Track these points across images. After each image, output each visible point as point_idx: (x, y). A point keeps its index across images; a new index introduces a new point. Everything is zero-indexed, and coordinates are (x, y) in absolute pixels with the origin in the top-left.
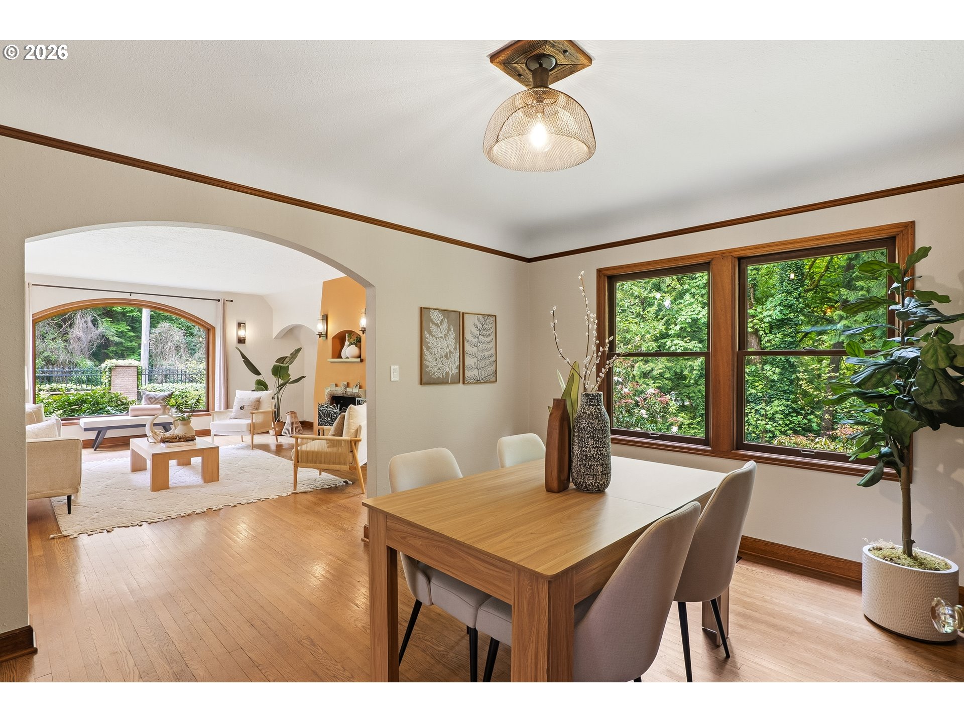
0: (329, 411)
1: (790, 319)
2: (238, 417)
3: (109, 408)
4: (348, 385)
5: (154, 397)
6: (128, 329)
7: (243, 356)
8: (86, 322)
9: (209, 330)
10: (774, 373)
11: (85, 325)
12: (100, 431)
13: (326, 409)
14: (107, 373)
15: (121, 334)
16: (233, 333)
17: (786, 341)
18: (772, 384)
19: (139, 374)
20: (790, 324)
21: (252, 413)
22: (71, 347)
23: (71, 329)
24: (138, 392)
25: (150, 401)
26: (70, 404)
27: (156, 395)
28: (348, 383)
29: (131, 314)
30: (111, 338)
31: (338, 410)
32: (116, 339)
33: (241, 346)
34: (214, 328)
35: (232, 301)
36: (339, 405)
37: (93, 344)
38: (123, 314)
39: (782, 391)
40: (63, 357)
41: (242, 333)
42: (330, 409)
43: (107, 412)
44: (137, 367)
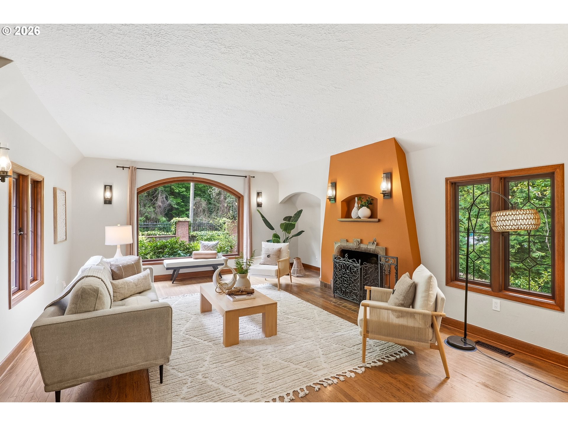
0: (348, 264)
2: (266, 263)
3: (180, 252)
4: (361, 242)
5: (207, 245)
6: (181, 201)
7: (263, 217)
8: (163, 198)
9: (239, 197)
11: (162, 200)
12: (176, 269)
13: (344, 262)
14: (174, 225)
15: (178, 204)
16: (254, 200)
19: (190, 226)
21: (279, 262)
22: (156, 211)
23: (156, 201)
24: (189, 236)
25: (205, 248)
26: (158, 249)
27: (208, 244)
28: (361, 240)
29: (182, 194)
30: (174, 206)
31: (358, 265)
32: (176, 206)
33: (259, 208)
34: (243, 196)
35: (254, 177)
36: (360, 260)
37: (166, 209)
38: (179, 193)
40: (153, 216)
41: (260, 200)
42: (348, 263)
43: (178, 254)
44: (188, 222)
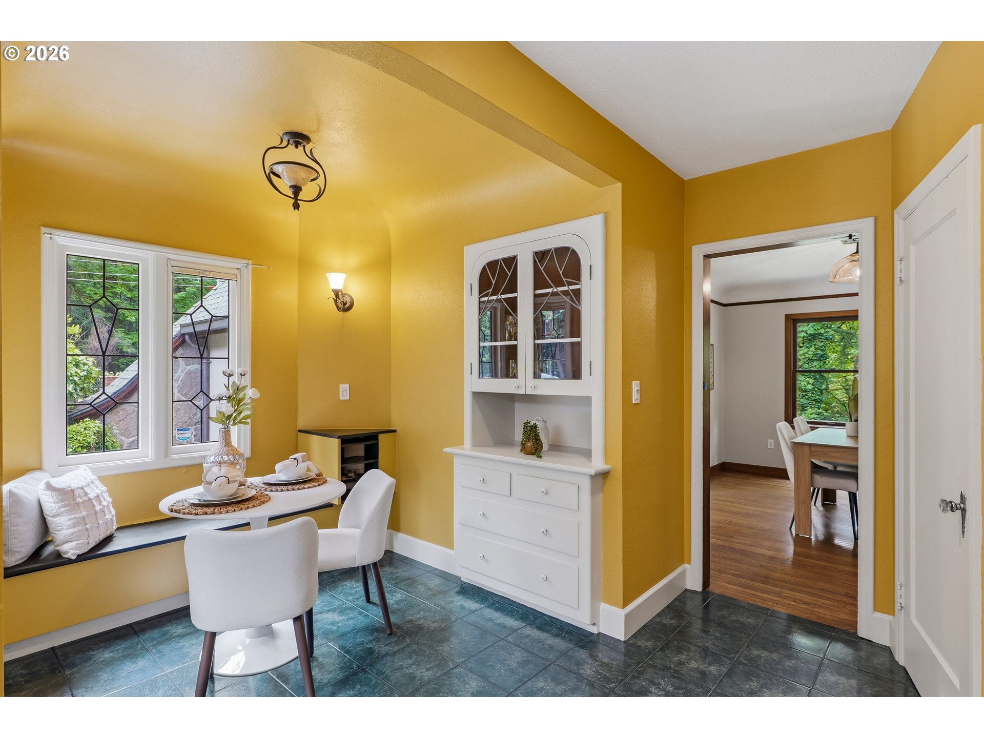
1: (819, 334)
10: (809, 383)
17: (817, 354)
18: (804, 394)
20: (821, 338)
39: (814, 400)
